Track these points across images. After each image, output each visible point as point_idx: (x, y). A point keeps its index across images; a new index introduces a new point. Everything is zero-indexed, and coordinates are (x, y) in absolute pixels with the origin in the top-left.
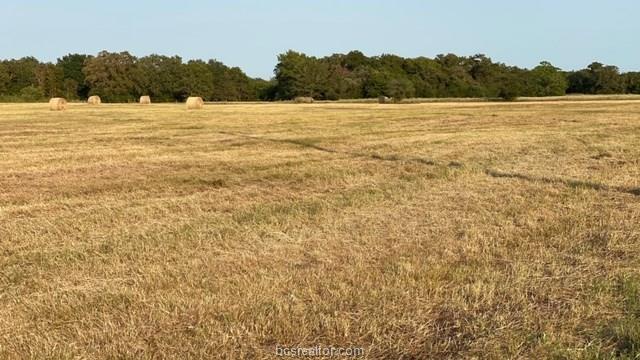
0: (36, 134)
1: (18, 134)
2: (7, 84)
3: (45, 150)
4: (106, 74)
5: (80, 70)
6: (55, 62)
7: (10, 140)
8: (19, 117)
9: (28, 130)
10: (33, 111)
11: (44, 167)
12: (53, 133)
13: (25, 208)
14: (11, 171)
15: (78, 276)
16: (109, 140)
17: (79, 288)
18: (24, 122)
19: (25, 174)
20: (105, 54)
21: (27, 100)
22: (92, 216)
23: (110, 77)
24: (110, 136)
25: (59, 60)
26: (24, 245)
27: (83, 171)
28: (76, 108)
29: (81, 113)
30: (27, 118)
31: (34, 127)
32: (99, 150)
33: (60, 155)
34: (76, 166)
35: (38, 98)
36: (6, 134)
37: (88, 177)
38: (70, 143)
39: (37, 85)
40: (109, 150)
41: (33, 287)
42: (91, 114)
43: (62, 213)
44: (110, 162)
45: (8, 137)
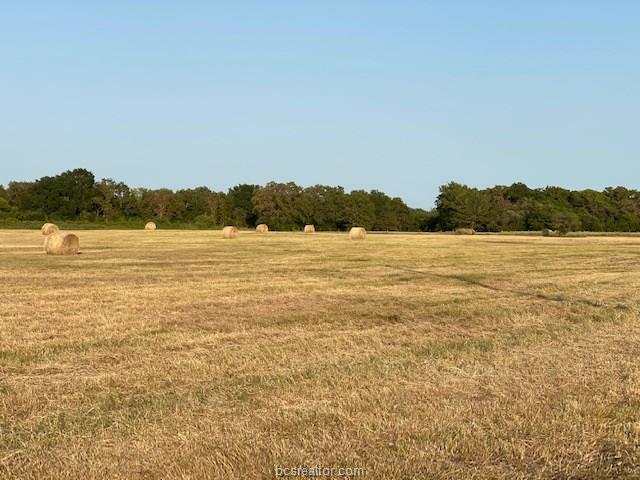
0: (218, 263)
1: (203, 263)
2: (183, 212)
3: (232, 280)
4: (273, 204)
5: (249, 200)
6: (226, 192)
7: (198, 269)
8: (198, 246)
9: (210, 259)
10: (208, 240)
11: (235, 298)
12: (233, 263)
13: (232, 335)
14: (208, 300)
15: (291, 396)
16: (285, 271)
17: (295, 407)
18: (208, 251)
19: (221, 304)
20: (273, 184)
21: (201, 228)
22: (290, 345)
23: (277, 207)
24: (285, 267)
25: (230, 190)
26: (240, 369)
27: (269, 302)
29: (253, 243)
30: (206, 247)
31: (214, 256)
32: (276, 282)
33: (245, 286)
34: (263, 297)
35: (210, 226)
36: (191, 263)
37: (276, 307)
38: (251, 273)
39: (209, 213)
40: (287, 283)
41: (258, 405)
42: (263, 244)
43: (265, 342)
44: (291, 294)
45: (194, 266)
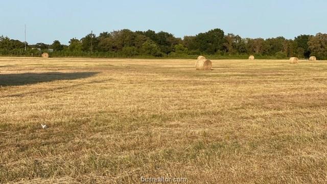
0: (283, 75)
1: (275, 75)
2: (269, 50)
3: (289, 83)
4: (319, 45)
5: (306, 43)
6: (293, 39)
7: (271, 78)
8: (275, 67)
9: (279, 73)
10: (281, 64)
11: (289, 92)
12: (292, 75)
13: (281, 112)
14: (272, 93)
15: (309, 150)
16: (322, 80)
17: (311, 156)
18: (277, 69)
19: (279, 95)
20: (320, 35)
21: (278, 58)
22: (315, 119)
23: (322, 47)
24: (322, 77)
25: (295, 38)
26: (281, 131)
27: (309, 95)
28: (303, 62)
29: (306, 65)
30: (278, 67)
31: (282, 72)
32: (316, 85)
33: (296, 86)
34: (305, 93)
35: (283, 57)
36: (268, 75)
37: (311, 98)
38: (301, 80)
39: (283, 51)
40: (321, 85)
41: (287, 153)
42: (311, 66)
43: (299, 116)
44: (323, 91)
45: (270, 76)
